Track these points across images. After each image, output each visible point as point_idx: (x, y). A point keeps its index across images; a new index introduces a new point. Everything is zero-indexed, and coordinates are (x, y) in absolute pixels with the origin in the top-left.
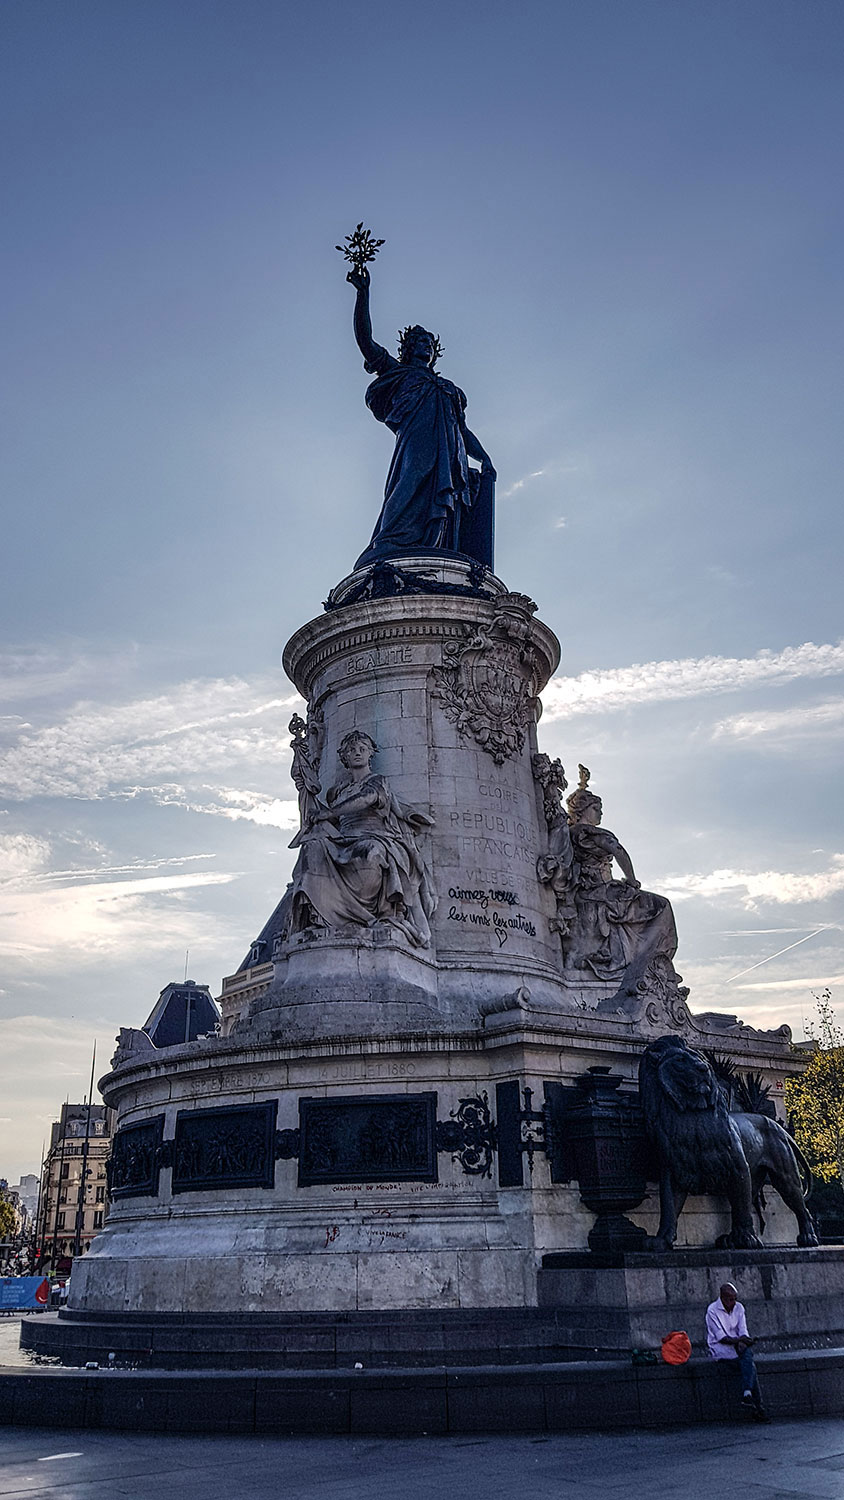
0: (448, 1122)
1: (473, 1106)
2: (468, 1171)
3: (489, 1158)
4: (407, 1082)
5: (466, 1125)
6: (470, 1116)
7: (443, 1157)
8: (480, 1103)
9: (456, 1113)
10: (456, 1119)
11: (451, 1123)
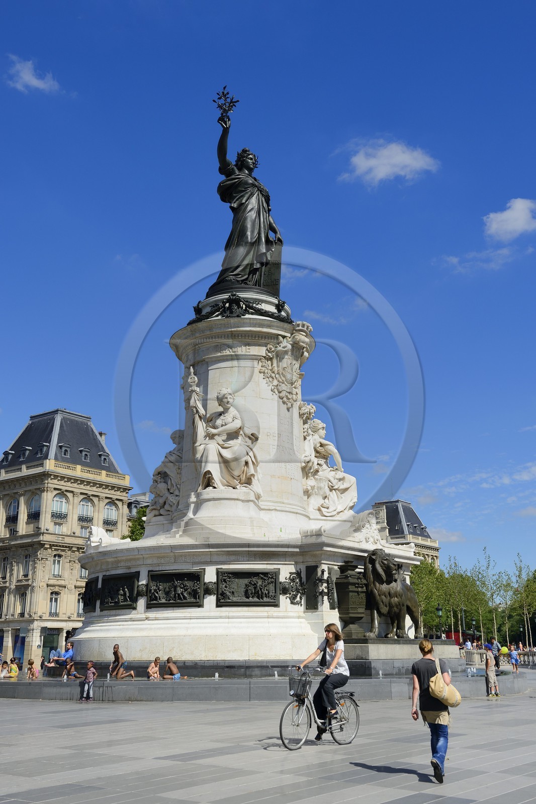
1: (295, 575)
2: (292, 603)
3: (301, 598)
4: (267, 564)
5: (292, 584)
6: (294, 580)
7: (282, 598)
8: (298, 574)
9: (287, 578)
11: (286, 582)
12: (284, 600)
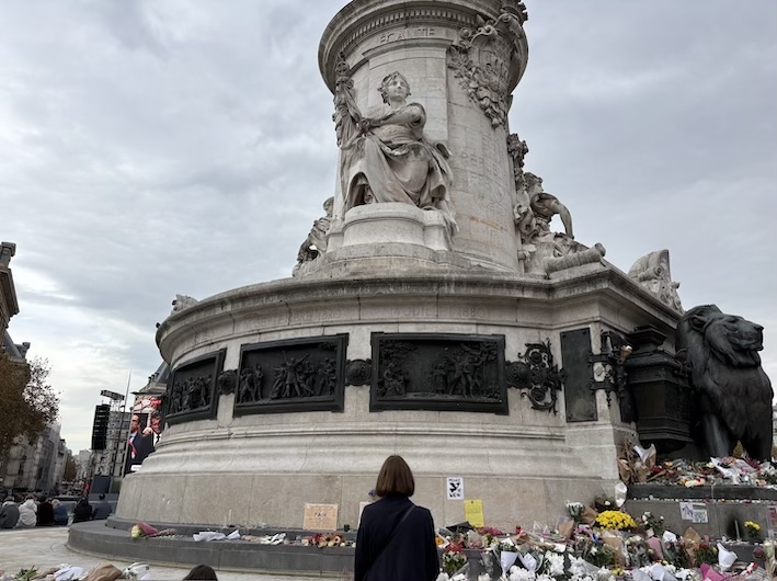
0: (517, 363)
1: (538, 350)
2: (536, 407)
3: (554, 398)
4: (477, 324)
5: (532, 367)
6: (536, 359)
7: (513, 394)
8: (545, 348)
9: (523, 354)
10: (523, 361)
11: (519, 363)
12: (518, 400)
